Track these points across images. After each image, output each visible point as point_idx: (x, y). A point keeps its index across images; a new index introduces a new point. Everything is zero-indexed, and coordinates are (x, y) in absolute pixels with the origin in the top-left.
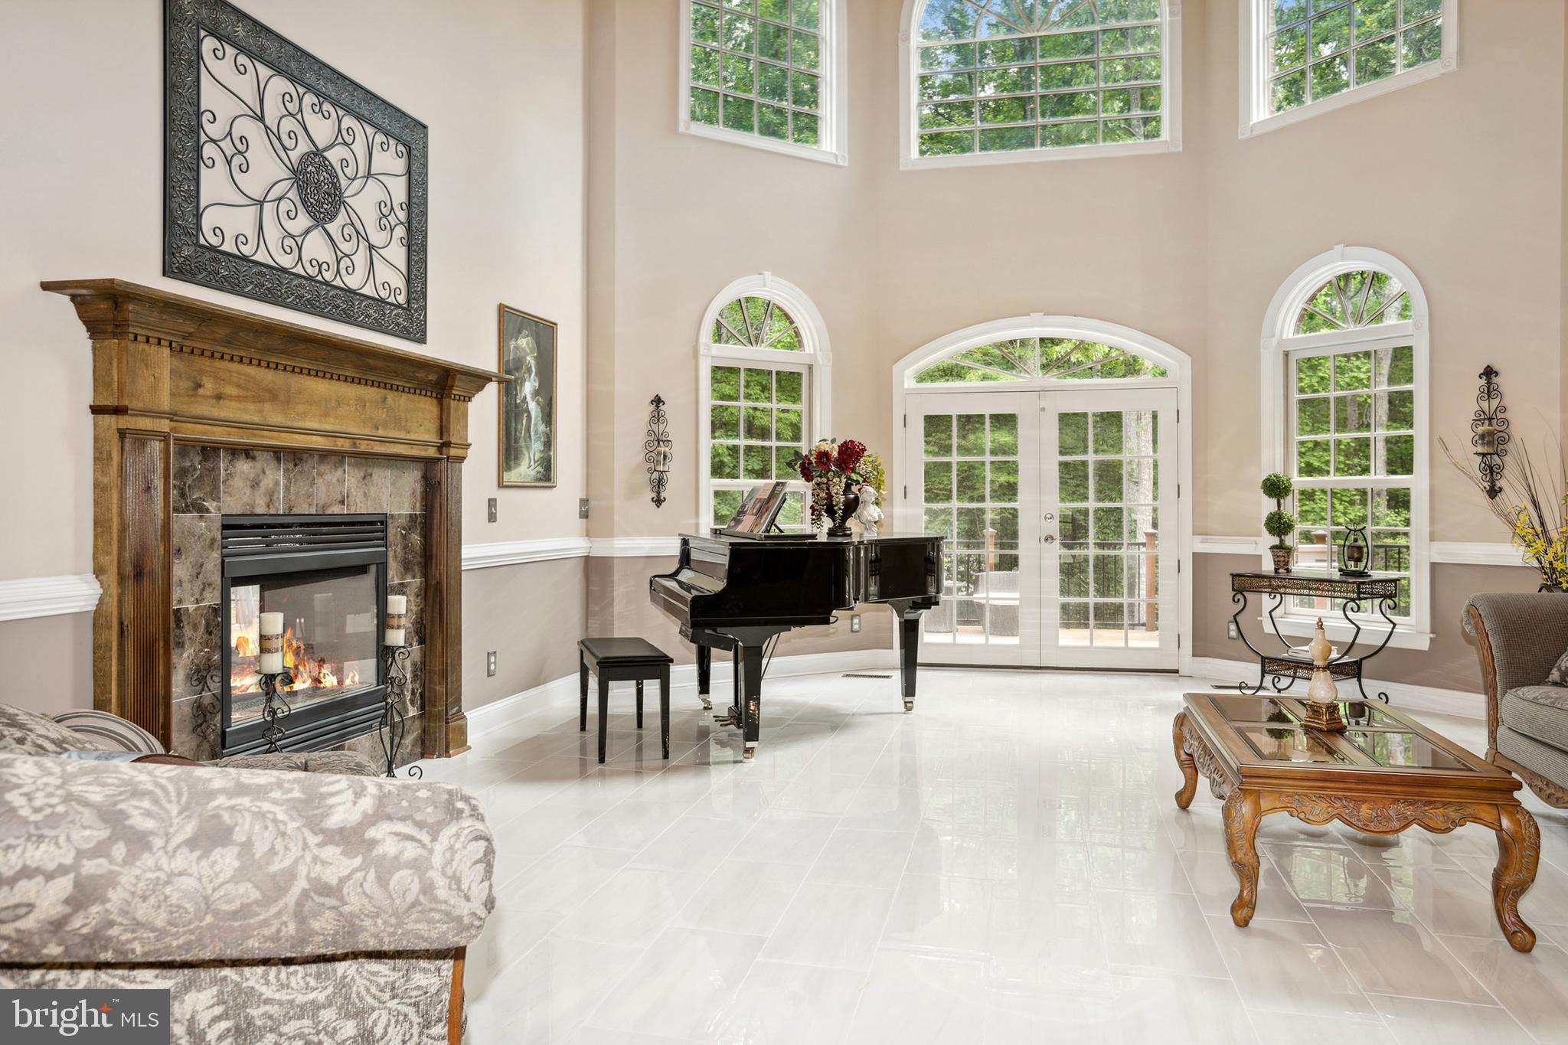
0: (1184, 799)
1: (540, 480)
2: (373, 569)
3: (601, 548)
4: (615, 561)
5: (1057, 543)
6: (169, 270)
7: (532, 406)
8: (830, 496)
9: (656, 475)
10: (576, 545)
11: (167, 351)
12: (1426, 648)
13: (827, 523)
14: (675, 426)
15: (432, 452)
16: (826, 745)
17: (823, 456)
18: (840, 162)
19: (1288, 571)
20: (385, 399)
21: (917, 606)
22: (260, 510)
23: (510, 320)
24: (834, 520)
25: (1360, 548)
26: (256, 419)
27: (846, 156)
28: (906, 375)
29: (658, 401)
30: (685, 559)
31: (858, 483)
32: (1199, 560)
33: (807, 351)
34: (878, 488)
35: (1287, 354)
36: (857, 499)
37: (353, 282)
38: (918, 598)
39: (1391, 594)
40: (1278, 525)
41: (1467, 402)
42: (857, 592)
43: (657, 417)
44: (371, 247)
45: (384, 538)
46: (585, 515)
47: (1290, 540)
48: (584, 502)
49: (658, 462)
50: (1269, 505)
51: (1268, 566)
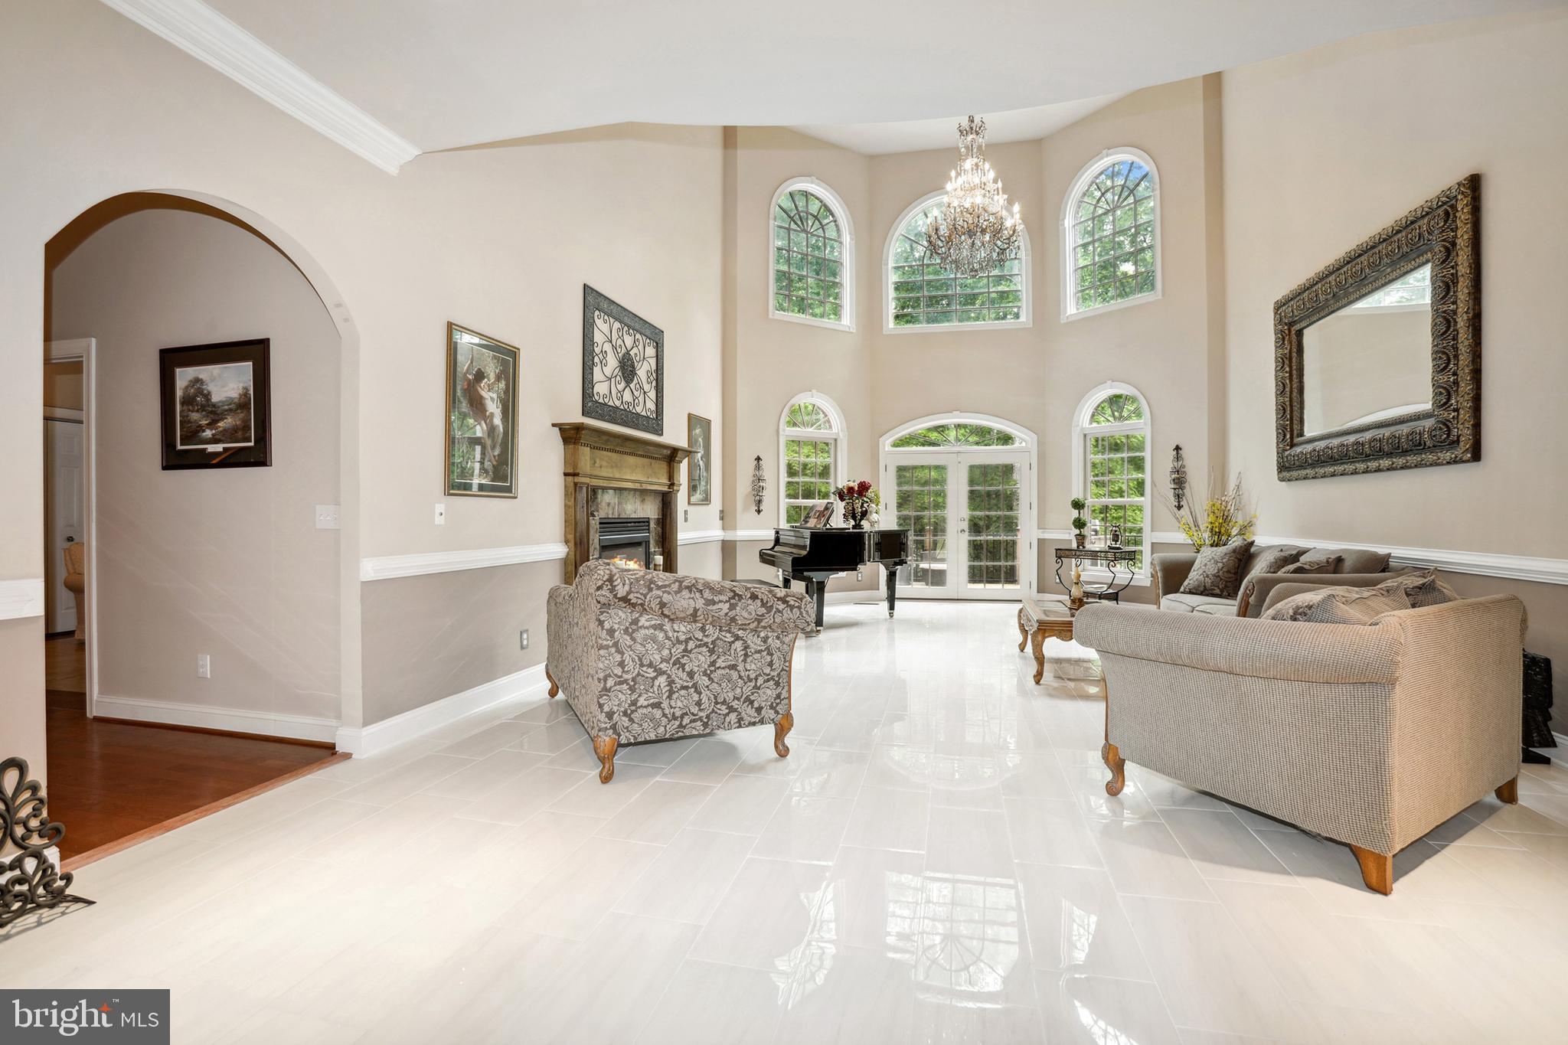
0: (1022, 648)
1: (703, 501)
2: (644, 544)
3: (730, 536)
4: (738, 543)
5: (967, 533)
6: (585, 412)
7: (701, 463)
8: (854, 509)
9: (758, 498)
10: (717, 533)
11: (589, 448)
12: (1149, 585)
13: (852, 523)
14: (768, 472)
15: (666, 489)
16: (853, 630)
17: (851, 490)
18: (851, 330)
19: (1084, 547)
20: (651, 464)
21: (896, 564)
22: (610, 516)
23: (693, 421)
24: (855, 521)
25: (1118, 535)
26: (611, 476)
27: (855, 327)
28: (886, 443)
29: (758, 459)
30: (777, 541)
31: (867, 502)
32: (1041, 543)
33: (834, 431)
34: (877, 505)
35: (1085, 435)
36: (866, 511)
37: (639, 409)
38: (897, 560)
39: (1131, 557)
40: (1079, 524)
41: (1168, 463)
42: (869, 557)
43: (758, 467)
44: (645, 392)
45: (649, 529)
46: (722, 518)
47: (1085, 531)
48: (722, 512)
49: (759, 491)
50: (1075, 513)
51: (1074, 545)
